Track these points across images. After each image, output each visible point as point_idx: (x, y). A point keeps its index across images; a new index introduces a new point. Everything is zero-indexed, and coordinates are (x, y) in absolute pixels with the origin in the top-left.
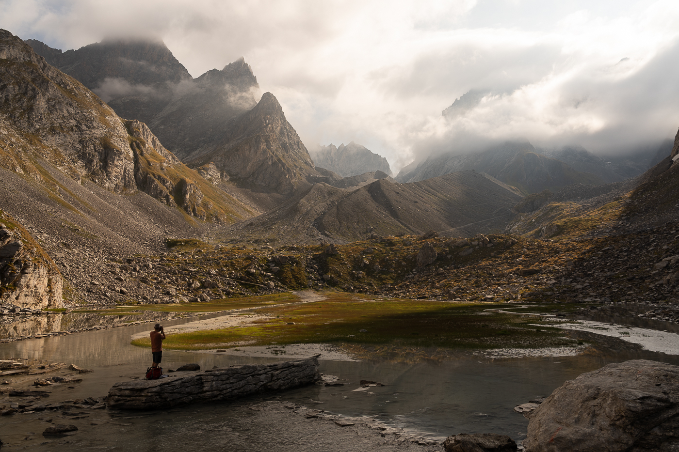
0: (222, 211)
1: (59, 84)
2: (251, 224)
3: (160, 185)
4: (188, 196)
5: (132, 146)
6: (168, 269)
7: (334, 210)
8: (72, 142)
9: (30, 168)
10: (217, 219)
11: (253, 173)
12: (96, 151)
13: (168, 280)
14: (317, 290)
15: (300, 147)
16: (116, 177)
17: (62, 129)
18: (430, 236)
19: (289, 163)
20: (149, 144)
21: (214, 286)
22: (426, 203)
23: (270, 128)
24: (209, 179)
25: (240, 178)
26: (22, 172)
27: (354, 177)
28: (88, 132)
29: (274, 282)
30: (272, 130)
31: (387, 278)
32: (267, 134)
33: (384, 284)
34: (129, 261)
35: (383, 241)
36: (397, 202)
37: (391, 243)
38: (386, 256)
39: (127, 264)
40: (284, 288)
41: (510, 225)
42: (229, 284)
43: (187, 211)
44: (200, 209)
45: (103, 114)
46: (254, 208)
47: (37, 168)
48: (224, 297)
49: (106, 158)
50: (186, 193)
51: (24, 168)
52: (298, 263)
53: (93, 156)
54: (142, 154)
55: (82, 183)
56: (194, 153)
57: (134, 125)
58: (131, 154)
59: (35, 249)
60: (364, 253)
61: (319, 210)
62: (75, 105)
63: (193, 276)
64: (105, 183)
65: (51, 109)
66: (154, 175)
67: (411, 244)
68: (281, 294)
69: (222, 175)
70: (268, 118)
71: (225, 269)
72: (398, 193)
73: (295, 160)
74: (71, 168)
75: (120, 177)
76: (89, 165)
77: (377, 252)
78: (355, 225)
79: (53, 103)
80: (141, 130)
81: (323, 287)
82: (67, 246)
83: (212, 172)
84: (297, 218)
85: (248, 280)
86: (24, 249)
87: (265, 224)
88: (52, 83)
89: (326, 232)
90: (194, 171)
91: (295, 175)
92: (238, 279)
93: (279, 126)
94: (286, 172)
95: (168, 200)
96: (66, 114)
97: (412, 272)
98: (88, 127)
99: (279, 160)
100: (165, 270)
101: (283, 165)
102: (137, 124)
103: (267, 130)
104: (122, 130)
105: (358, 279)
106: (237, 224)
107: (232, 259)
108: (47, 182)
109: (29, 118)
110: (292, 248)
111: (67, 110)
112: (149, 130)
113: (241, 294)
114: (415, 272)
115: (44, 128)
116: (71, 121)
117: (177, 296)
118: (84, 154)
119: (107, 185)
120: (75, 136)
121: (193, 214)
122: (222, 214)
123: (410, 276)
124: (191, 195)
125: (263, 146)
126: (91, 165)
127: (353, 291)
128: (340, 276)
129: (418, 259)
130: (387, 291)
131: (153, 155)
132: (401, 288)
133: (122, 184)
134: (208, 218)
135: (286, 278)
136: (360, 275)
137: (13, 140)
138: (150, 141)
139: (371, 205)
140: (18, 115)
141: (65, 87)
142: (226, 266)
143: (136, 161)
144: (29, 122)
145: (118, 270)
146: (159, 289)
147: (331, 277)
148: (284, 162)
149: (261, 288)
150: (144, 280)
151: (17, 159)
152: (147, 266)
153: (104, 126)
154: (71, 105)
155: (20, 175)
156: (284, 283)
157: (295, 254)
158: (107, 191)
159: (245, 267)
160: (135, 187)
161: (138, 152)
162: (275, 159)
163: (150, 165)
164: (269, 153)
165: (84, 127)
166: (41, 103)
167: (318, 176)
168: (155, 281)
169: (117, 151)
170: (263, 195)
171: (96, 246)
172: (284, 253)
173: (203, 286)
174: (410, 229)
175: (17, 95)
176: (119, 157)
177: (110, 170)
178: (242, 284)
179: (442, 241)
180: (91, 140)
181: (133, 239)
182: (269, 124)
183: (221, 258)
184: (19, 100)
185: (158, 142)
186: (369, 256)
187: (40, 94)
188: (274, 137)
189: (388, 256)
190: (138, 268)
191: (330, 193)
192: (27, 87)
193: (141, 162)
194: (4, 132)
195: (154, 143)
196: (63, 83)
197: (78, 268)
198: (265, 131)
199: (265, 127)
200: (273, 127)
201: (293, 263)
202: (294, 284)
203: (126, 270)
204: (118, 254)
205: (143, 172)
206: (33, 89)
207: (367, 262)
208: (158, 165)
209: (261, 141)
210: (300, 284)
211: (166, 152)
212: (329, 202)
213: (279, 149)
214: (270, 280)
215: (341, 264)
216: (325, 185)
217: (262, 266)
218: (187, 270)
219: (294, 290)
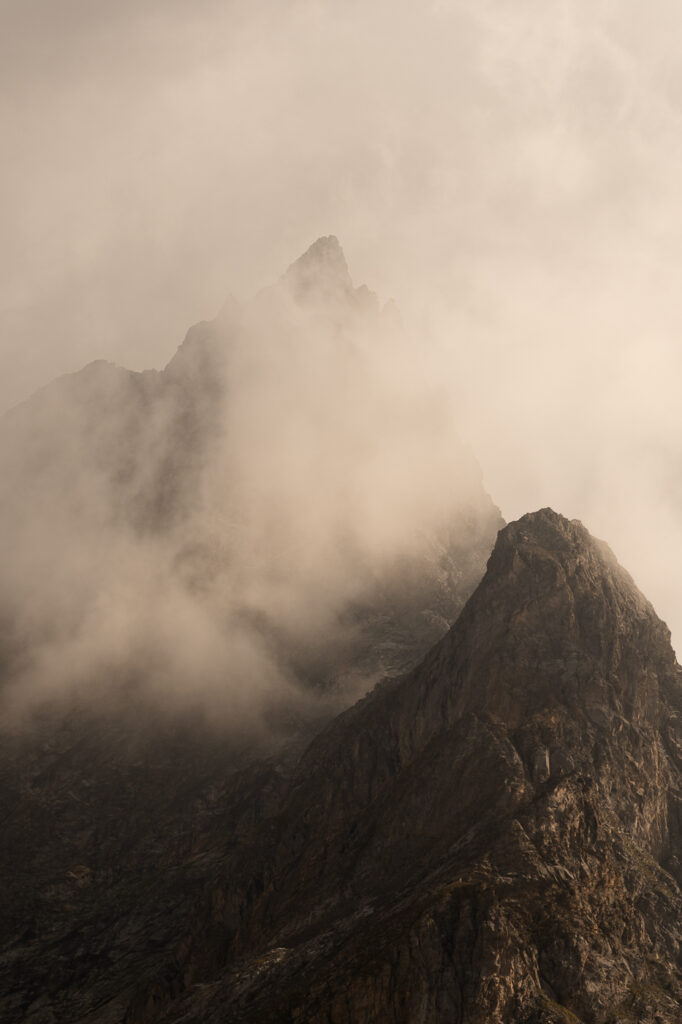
23: (562, 819)
30: (588, 837)
32: (545, 871)
70: (546, 736)
93: (651, 794)
103: (537, 840)
125: (514, 979)
182: (554, 783)
188: (609, 896)
198: (526, 845)
199: (522, 812)
200: (589, 811)
209: (497, 940)
213: (654, 996)
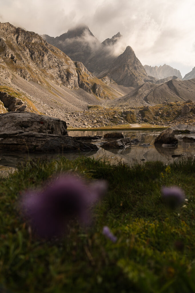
0: (110, 95)
1: (51, 50)
2: (120, 99)
3: (87, 86)
4: (97, 90)
5: (77, 71)
6: (86, 116)
7: (152, 93)
8: (56, 71)
9: (42, 82)
10: (108, 98)
11: (123, 80)
12: (64, 74)
13: (85, 120)
14: (139, 124)
15: (142, 68)
16: (72, 83)
17: (53, 67)
18: (189, 102)
19: (137, 74)
20: (83, 70)
21: (101, 122)
22: (192, 88)
24: (106, 83)
25: (117, 82)
26: (40, 83)
27: (164, 79)
28: (62, 67)
29: (123, 120)
30: (130, 62)
31: (168, 119)
33: (167, 121)
34: (73, 113)
35: (168, 104)
36: (179, 88)
37: (171, 105)
39: (72, 114)
40: (127, 123)
42: (107, 121)
43: (97, 95)
44: (102, 94)
45: (66, 60)
46: (123, 93)
47: (45, 81)
48: (105, 126)
49: (68, 76)
50: (96, 88)
51: (40, 82)
52: (133, 113)
53: (64, 76)
54: (80, 74)
55: (60, 86)
56: (101, 73)
57: (78, 63)
58: (77, 75)
59: (32, 108)
60: (160, 109)
61: (146, 93)
62: (57, 57)
63: (94, 118)
64: (68, 86)
65: (49, 60)
66: (85, 82)
67: (180, 105)
68: (125, 125)
69: (111, 81)
70: (128, 57)
71: (106, 116)
72: (180, 85)
73: (140, 73)
74: (56, 81)
75: (73, 83)
76: (62, 79)
77: (165, 109)
78: (160, 98)
79: (49, 57)
80: (80, 65)
81: (142, 123)
82: (52, 108)
83: (107, 79)
84: (137, 96)
85: (114, 120)
86: (28, 108)
87: (125, 99)
88: (49, 50)
89: (148, 102)
90: (100, 80)
91: (139, 79)
92: (110, 120)
93: (133, 60)
94: (135, 78)
95: (90, 91)
96: (54, 61)
98: (61, 65)
99: (133, 74)
100: (85, 116)
101: (134, 75)
102: (79, 63)
104: (73, 66)
105: (156, 119)
106: (115, 100)
107: (109, 112)
108: (48, 86)
109: (42, 64)
110: (133, 108)
111: (54, 60)
112: (83, 65)
113: (111, 125)
114: (180, 117)
115: (47, 67)
116: (56, 64)
117: (87, 126)
118: (61, 76)
119: (69, 87)
120: (57, 69)
121: (99, 96)
122: (110, 96)
123: (178, 118)
124: (98, 89)
125: (126, 68)
126: (63, 79)
127: (153, 124)
128: (149, 118)
129: (182, 112)
130: (167, 124)
131: (84, 75)
132: (173, 123)
133: (74, 86)
134: (104, 98)
135: (128, 119)
136: (157, 118)
137: (37, 72)
138: (83, 69)
139: (168, 90)
140: (38, 63)
141: (53, 51)
142: (106, 115)
143: (79, 77)
144: (42, 65)
145: (68, 116)
146: (82, 123)
147: (146, 119)
148: (134, 74)
149: (118, 123)
150: (77, 120)
151: (38, 79)
152: (79, 115)
153: (67, 65)
154: (55, 57)
155: (39, 84)
156: (127, 121)
157: (132, 110)
158: (69, 89)
159: (113, 115)
160: (79, 87)
161: (79, 74)
162: (131, 73)
163: (83, 78)
164: (129, 71)
165: (60, 66)
166: (46, 58)
167: (148, 79)
168: (81, 120)
169: (72, 74)
170: (126, 88)
171: (62, 109)
172: (129, 110)
173: (98, 122)
174: (183, 100)
175: (38, 56)
176: (72, 76)
177: (69, 81)
178: (111, 121)
179: (193, 104)
180: (63, 70)
181: (77, 106)
182: (129, 59)
183: (104, 112)
184: (39, 57)
185: (86, 69)
186: (162, 111)
187: (45, 55)
188: (131, 65)
189: (169, 110)
190: (75, 116)
191: (151, 86)
192: (41, 52)
193: (80, 77)
194: (34, 70)
195: (85, 70)
196: (53, 50)
197: (54, 115)
198: (127, 62)
199: (127, 60)
201: (131, 113)
202: (131, 121)
203: (71, 116)
204: (69, 111)
205: (81, 81)
206: (43, 53)
207: (160, 113)
208: (86, 78)
209: (126, 66)
210: (133, 121)
211: (89, 73)
212: (150, 90)
213: (133, 69)
214: (122, 120)
215: (150, 114)
216: (149, 83)
217: (119, 115)
218: (92, 116)
219: (131, 123)
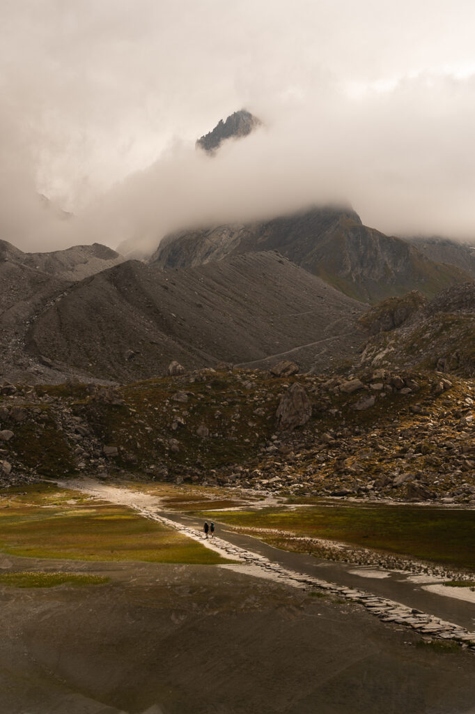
7: (52, 315)
29: (8, 460)
38: (216, 409)
41: (368, 352)
61: (22, 315)
97: (272, 441)
114: (276, 442)
129: (281, 416)
135: (32, 453)
139: (121, 309)
147: (119, 450)
191: (36, 283)
201: (39, 421)
202: (50, 466)
212: (37, 301)
216: (21, 267)
219: (53, 477)
